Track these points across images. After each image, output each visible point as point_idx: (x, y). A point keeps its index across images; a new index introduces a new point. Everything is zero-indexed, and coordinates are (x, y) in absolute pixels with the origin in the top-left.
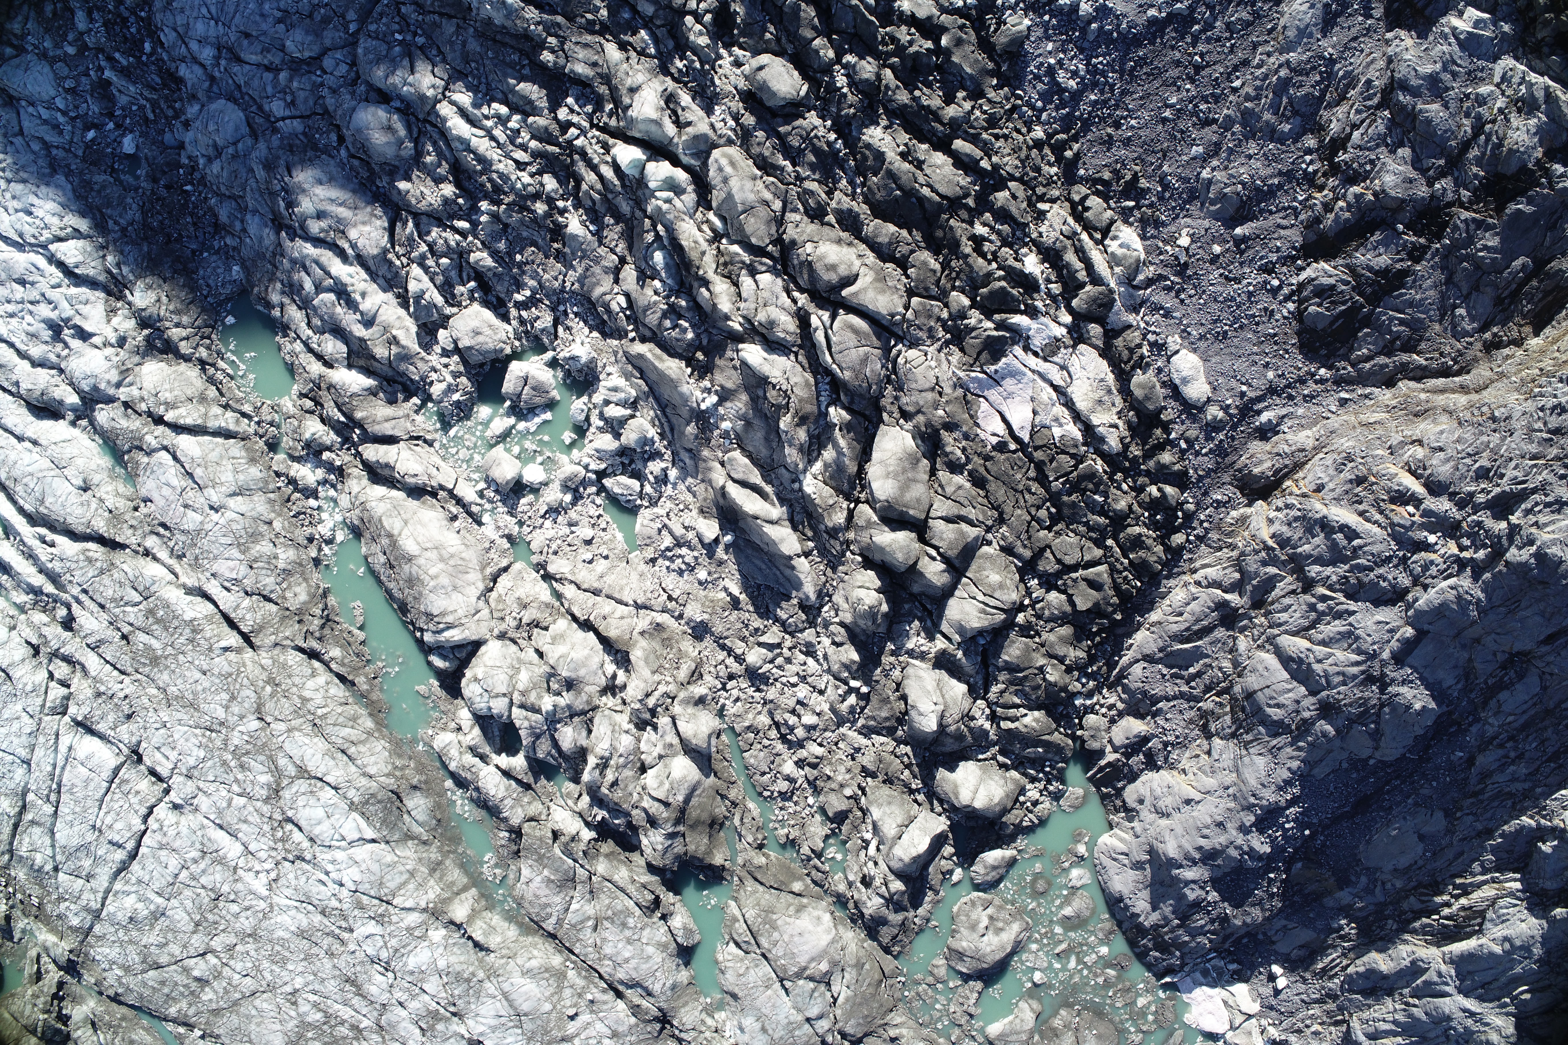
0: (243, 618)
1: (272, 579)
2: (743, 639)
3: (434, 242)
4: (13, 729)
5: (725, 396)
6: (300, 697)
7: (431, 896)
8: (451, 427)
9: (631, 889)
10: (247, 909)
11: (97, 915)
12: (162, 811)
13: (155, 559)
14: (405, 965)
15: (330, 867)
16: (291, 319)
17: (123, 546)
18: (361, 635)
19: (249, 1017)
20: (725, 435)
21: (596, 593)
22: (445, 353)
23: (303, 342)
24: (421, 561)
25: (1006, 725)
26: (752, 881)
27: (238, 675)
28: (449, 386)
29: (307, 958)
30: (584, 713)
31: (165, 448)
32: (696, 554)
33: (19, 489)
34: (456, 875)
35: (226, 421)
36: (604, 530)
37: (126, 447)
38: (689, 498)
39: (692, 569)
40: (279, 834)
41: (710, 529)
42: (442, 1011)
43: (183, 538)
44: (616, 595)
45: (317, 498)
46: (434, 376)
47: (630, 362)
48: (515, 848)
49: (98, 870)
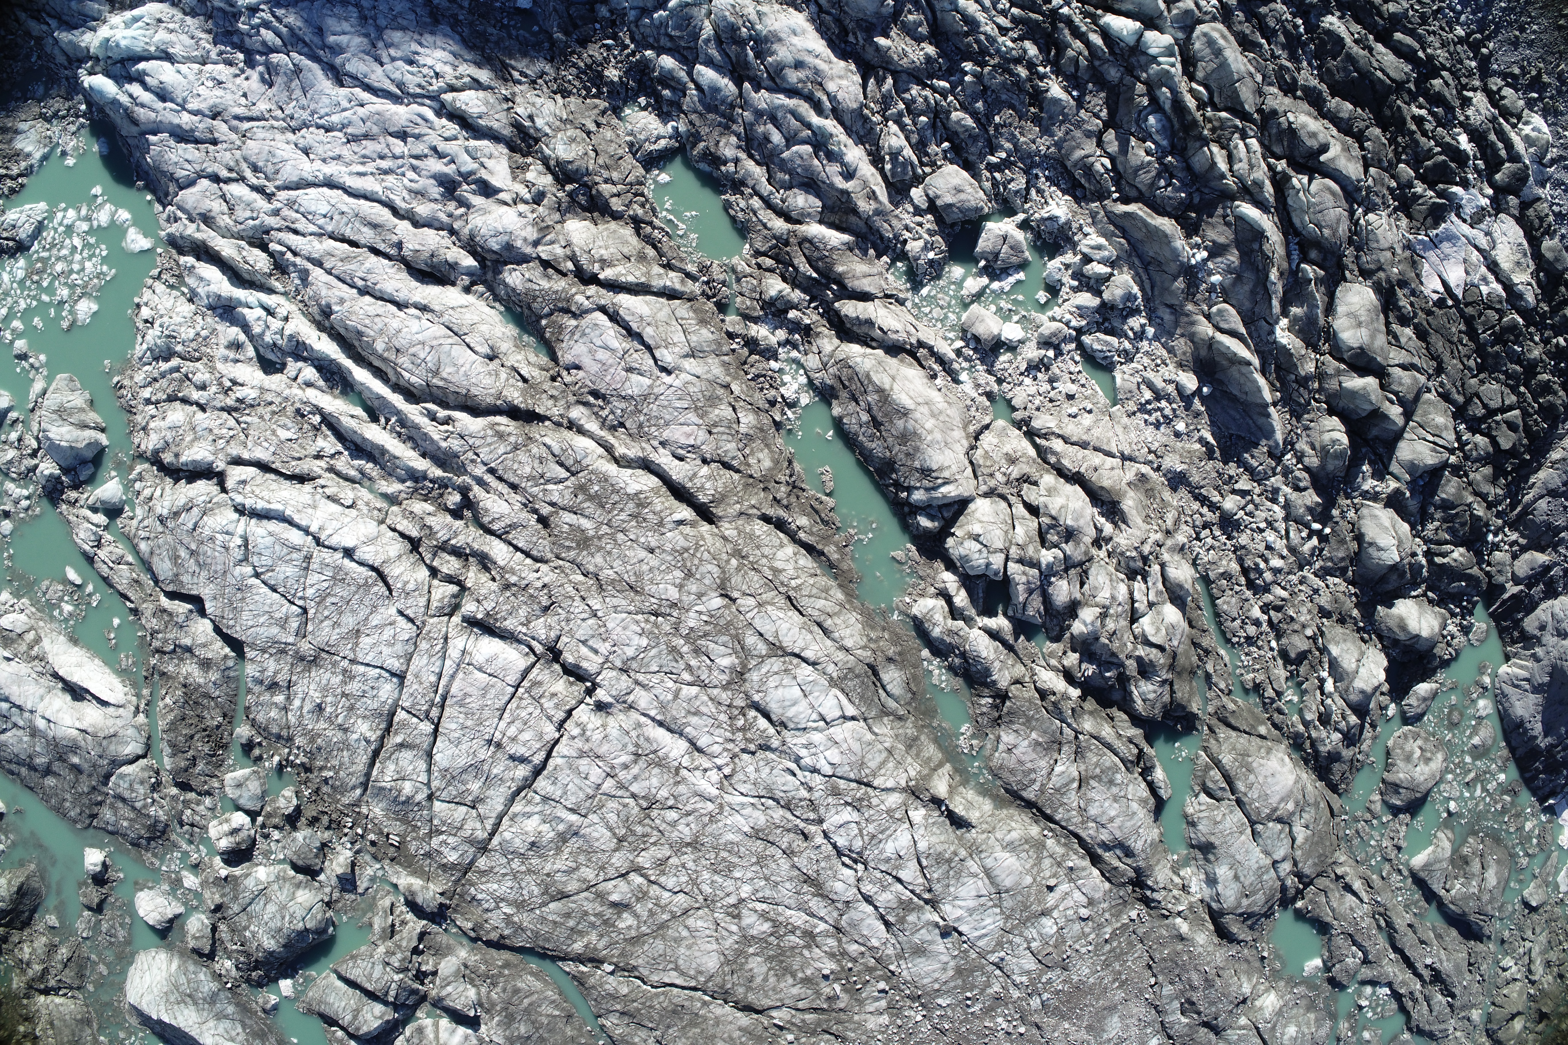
0: (702, 488)
1: (734, 445)
2: (1217, 488)
3: (913, 101)
4: (385, 637)
5: (1216, 251)
6: (772, 568)
7: (913, 773)
8: (923, 286)
9: (1117, 744)
10: (688, 814)
11: (483, 847)
12: (583, 713)
13: (581, 431)
14: (881, 853)
15: (803, 752)
16: (748, 174)
17: (541, 418)
18: (830, 502)
19: (678, 940)
20: (1212, 289)
21: (1084, 445)
22: (918, 211)
23: (761, 197)
24: (917, 415)
25: (1438, 560)
26: (1223, 728)
27: (697, 549)
28: (926, 243)
29: (761, 861)
30: (1081, 564)
31: (603, 309)
32: (1174, 406)
33: (404, 361)
34: (931, 750)
35: (671, 280)
36: (1083, 386)
37: (546, 310)
38: (1164, 353)
39: (1168, 421)
40: (740, 723)
41: (1190, 381)
42: (916, 899)
43: (623, 405)
44: (1105, 448)
45: (776, 360)
46: (907, 235)
47: (1111, 222)
48: (996, 714)
49: (488, 793)
